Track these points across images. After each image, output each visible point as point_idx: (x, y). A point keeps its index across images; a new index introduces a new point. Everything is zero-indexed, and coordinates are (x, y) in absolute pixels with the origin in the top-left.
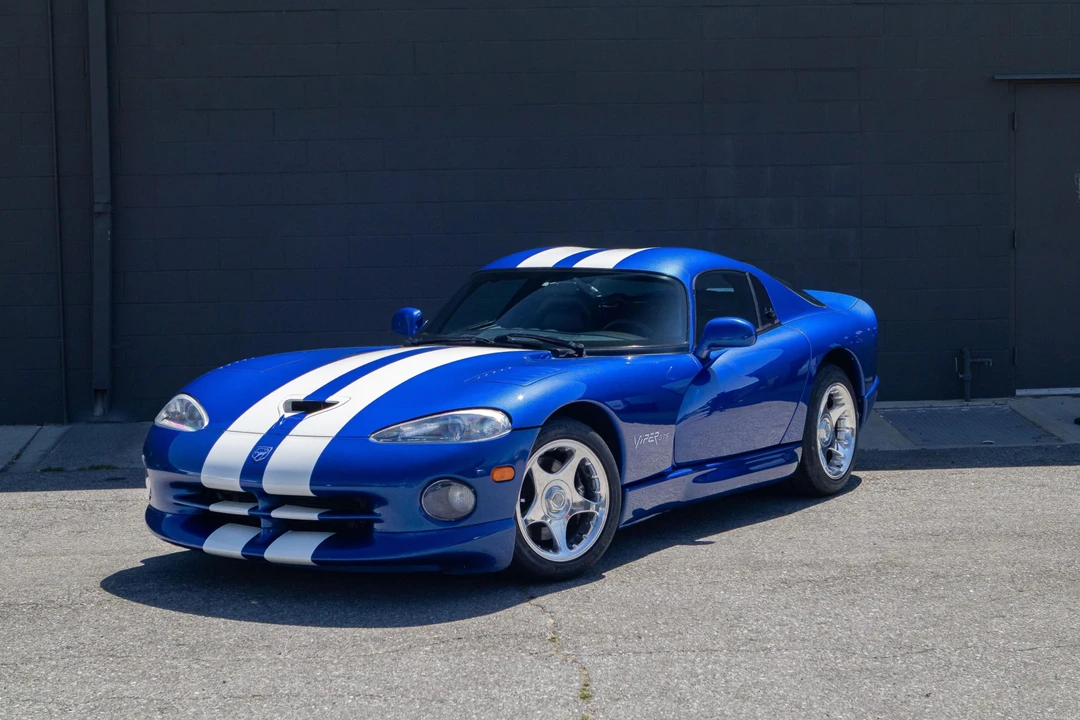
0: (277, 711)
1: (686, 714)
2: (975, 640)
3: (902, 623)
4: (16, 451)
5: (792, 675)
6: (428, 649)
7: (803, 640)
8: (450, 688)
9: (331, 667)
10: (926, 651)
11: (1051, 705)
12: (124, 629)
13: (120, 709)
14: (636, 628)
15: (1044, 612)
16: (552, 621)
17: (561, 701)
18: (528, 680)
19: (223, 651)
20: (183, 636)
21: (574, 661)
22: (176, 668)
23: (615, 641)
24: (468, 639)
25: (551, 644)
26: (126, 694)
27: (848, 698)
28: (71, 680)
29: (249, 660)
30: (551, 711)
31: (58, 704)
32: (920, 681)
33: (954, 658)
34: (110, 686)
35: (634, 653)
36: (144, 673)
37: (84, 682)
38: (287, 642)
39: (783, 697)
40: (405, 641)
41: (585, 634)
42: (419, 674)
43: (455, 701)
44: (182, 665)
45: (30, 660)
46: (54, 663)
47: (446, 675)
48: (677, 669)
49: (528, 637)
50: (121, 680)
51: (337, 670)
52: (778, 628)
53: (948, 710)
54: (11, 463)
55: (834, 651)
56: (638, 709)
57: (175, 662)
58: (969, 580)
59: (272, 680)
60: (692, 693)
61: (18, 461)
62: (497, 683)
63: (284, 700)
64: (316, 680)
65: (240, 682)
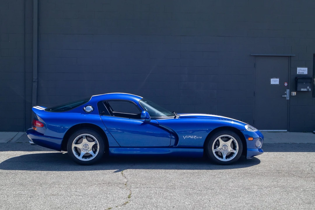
0: (57, 198)
1: (151, 202)
2: (224, 187)
3: (209, 183)
4: (12, 138)
5: (179, 194)
6: (96, 186)
7: (184, 186)
8: (98, 194)
9: (72, 189)
10: (212, 189)
11: (237, 202)
12: (26, 179)
13: (21, 197)
14: (146, 182)
15: (243, 181)
16: (127, 180)
17: (123, 198)
18: (117, 193)
19: (48, 185)
20: (40, 181)
21: (129, 189)
22: (36, 188)
23: (140, 185)
24: (106, 184)
25: (125, 185)
26: (23, 193)
27: (190, 199)
28: (11, 190)
29: (53, 187)
30: (120, 200)
31: (7, 195)
32: (208, 196)
33: (218, 191)
34: (20, 192)
35: (144, 188)
36: (28, 189)
37: (14, 190)
38: (63, 183)
39: (175, 199)
40: (91, 184)
41: (133, 183)
42: (92, 191)
43: (99, 197)
44: (37, 187)
45: (3, 185)
46: (8, 186)
47: (98, 192)
48: (152, 192)
49: (120, 183)
50: (23, 191)
51: (73, 190)
52: (179, 183)
53: (212, 202)
54: (10, 141)
55: (190, 189)
56: (141, 200)
57: (36, 187)
58: (228, 174)
59: (58, 191)
60: (154, 197)
61: (12, 140)
62: (110, 194)
63: (59, 196)
64: (68, 192)
65: (50, 192)
